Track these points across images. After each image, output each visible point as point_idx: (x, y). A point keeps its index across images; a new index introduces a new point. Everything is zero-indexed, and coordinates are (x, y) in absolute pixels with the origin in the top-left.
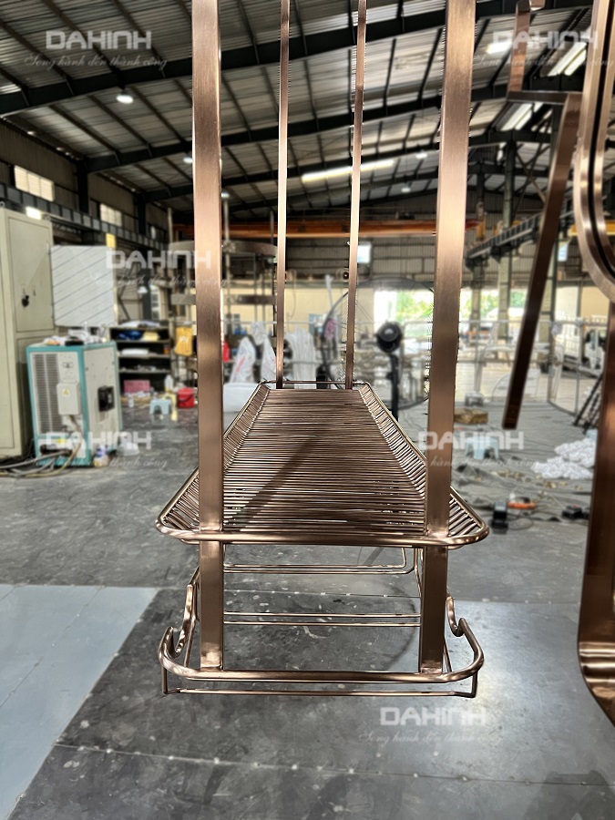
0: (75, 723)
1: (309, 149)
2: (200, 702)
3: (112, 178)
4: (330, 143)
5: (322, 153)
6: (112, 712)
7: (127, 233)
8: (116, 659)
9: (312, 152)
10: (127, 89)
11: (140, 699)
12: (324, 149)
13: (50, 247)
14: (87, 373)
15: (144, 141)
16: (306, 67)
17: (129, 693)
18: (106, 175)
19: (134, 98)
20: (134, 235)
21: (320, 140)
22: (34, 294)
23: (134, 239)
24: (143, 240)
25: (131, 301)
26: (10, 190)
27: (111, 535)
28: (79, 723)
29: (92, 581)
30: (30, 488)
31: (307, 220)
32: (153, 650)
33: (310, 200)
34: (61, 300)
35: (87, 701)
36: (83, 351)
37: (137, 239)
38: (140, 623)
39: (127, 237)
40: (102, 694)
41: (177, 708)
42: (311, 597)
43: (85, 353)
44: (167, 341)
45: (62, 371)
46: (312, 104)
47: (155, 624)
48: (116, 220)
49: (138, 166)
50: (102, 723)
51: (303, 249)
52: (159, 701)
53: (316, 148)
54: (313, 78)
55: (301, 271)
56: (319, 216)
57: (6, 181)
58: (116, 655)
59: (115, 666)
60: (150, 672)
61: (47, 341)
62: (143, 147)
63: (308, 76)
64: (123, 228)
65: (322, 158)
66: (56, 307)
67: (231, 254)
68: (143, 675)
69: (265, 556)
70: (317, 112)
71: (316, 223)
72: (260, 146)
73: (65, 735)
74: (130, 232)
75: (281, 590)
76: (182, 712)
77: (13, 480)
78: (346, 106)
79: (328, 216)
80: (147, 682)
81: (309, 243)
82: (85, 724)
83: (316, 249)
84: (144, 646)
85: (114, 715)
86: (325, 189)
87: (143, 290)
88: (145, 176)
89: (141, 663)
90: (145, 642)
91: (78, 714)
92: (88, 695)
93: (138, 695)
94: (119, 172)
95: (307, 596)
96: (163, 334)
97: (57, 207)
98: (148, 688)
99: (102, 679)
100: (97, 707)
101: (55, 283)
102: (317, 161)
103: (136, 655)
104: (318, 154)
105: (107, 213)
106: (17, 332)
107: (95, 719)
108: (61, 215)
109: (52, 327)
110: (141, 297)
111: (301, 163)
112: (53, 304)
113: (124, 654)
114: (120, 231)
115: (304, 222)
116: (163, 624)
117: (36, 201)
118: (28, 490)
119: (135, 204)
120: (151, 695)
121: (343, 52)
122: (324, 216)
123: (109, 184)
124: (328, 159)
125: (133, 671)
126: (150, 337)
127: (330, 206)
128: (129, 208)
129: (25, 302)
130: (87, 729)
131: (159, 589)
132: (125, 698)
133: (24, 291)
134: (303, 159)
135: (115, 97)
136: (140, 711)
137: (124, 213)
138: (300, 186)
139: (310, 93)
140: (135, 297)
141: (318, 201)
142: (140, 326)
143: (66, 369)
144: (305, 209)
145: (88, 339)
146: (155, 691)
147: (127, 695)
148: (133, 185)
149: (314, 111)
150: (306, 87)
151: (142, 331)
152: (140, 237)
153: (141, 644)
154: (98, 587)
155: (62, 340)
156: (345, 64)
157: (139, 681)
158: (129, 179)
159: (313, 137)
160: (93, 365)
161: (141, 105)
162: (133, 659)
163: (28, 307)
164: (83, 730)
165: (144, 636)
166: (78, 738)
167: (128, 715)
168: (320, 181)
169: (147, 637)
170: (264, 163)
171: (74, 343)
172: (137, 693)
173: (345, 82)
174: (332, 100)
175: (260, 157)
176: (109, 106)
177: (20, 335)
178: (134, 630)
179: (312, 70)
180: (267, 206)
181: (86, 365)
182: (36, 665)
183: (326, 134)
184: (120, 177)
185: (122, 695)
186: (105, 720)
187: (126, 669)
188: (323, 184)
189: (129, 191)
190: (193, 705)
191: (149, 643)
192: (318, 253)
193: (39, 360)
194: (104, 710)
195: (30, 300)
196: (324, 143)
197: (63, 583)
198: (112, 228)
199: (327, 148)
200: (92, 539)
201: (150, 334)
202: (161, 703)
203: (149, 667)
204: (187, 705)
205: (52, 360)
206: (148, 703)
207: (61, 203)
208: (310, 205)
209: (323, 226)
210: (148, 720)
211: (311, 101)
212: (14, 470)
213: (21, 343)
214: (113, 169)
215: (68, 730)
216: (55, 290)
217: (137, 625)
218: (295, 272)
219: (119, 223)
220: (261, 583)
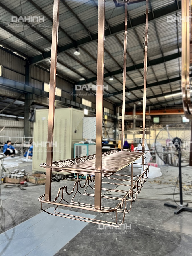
0: (62, 249)
1: (166, 88)
2: (99, 252)
3: (107, 100)
4: (174, 86)
5: (171, 89)
6: (73, 249)
7: (110, 115)
8: (79, 234)
9: (168, 89)
10: (112, 76)
11: (82, 247)
12: (172, 88)
13: (83, 118)
14: (89, 151)
15: (116, 90)
16: (165, 65)
17: (79, 244)
18: (106, 99)
19: (114, 79)
20: (112, 115)
21: (170, 85)
22: (78, 130)
23: (112, 117)
24: (115, 117)
25: (111, 134)
26: (80, 105)
27: (88, 199)
28: (64, 249)
29: (78, 211)
30: (70, 183)
31: (166, 109)
32: (90, 233)
33: (168, 103)
34: (85, 131)
35: (67, 244)
36: (88, 145)
37: (113, 116)
38: (89, 225)
39: (110, 116)
40: (72, 243)
41: (92, 252)
42: (144, 227)
43: (89, 146)
44: (116, 144)
45: (82, 151)
46: (167, 75)
47: (93, 226)
48: (108, 111)
49: (115, 96)
50: (70, 251)
51: (165, 118)
52: (87, 249)
53: (169, 87)
54: (167, 68)
55: (164, 125)
56: (171, 108)
57: (80, 102)
58: (79, 233)
59: (78, 236)
60: (87, 240)
61: (80, 142)
62: (116, 91)
63: (165, 68)
64: (110, 114)
65: (171, 90)
66: (84, 133)
67: (136, 119)
68: (85, 240)
69: (132, 212)
70: (169, 77)
71: (169, 110)
72: (151, 89)
73: (59, 252)
74: (111, 114)
75: (134, 223)
76: (93, 253)
77: (67, 181)
78: (179, 75)
79: (174, 108)
80: (86, 242)
81: (167, 116)
82: (65, 250)
83: (170, 118)
84: (88, 232)
85: (74, 249)
86: (172, 100)
87: (114, 131)
88: (116, 99)
89: (85, 237)
90: (88, 230)
91: (64, 247)
92: (68, 242)
93: (82, 245)
94: (109, 99)
95: (142, 226)
96: (115, 142)
97: (92, 109)
98: (85, 244)
99: (73, 239)
100: (70, 246)
101: (84, 127)
102: (170, 91)
103: (84, 234)
104: (170, 89)
105: (105, 110)
106: (72, 139)
107: (68, 249)
108: (93, 110)
109: (82, 139)
110: (113, 133)
111: (164, 92)
112: (83, 133)
113: (81, 233)
114: (109, 114)
115: (165, 110)
116: (95, 226)
117: (87, 107)
118: (70, 184)
119: (113, 107)
120: (86, 246)
121: (177, 59)
122: (172, 108)
123: (107, 102)
124: (173, 90)
125: (82, 238)
126: (111, 143)
127: (175, 104)
128: (112, 108)
129: (75, 132)
130: (65, 252)
131: (97, 216)
132: (78, 246)
133: (75, 129)
134: (165, 91)
135: (109, 79)
136: (81, 250)
137: (110, 109)
138: (164, 99)
139: (166, 72)
140: (112, 133)
141: (170, 103)
142: (108, 140)
143: (83, 150)
144: (165, 106)
145: (90, 142)
146: (87, 245)
147: (79, 245)
148: (113, 102)
149: (168, 77)
150: (165, 70)
151: (108, 141)
152: (114, 116)
153: (87, 231)
154: (80, 213)
155: (83, 142)
156: (178, 63)
157: (83, 241)
158: (112, 100)
159: (168, 84)
160: (91, 149)
161: (116, 80)
162: (83, 235)
163: (76, 133)
164: (64, 252)
165: (88, 229)
166: (62, 254)
167: (77, 250)
168: (170, 97)
169: (89, 229)
170: (152, 93)
171: (86, 143)
172: (81, 245)
173: (178, 68)
174: (174, 73)
175: (151, 91)
176: (107, 81)
177: (73, 141)
178: (86, 226)
179: (167, 66)
180: (153, 105)
181: (89, 149)
182: (58, 231)
183: (172, 83)
184: (109, 100)
185: (78, 244)
186: (71, 250)
187: (81, 237)
188: (172, 98)
189: (112, 103)
190: (97, 252)
191: (89, 231)
192: (170, 119)
193: (77, 147)
194: (71, 247)
195: (77, 132)
196: (172, 86)
197: (71, 210)
198: (106, 114)
199: (173, 87)
200: (83, 199)
201: (111, 142)
202: (88, 250)
203: (87, 238)
204: (95, 252)
205: (80, 148)
206: (84, 248)
207: (93, 107)
208: (168, 104)
209: (172, 111)
210: (83, 253)
211: (167, 74)
212: (68, 178)
213: (73, 143)
214: (108, 98)
215: (60, 251)
216: (84, 129)
217: (87, 225)
218: (162, 125)
219: (108, 112)
220: (128, 220)
